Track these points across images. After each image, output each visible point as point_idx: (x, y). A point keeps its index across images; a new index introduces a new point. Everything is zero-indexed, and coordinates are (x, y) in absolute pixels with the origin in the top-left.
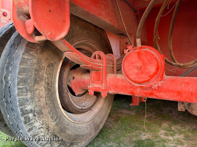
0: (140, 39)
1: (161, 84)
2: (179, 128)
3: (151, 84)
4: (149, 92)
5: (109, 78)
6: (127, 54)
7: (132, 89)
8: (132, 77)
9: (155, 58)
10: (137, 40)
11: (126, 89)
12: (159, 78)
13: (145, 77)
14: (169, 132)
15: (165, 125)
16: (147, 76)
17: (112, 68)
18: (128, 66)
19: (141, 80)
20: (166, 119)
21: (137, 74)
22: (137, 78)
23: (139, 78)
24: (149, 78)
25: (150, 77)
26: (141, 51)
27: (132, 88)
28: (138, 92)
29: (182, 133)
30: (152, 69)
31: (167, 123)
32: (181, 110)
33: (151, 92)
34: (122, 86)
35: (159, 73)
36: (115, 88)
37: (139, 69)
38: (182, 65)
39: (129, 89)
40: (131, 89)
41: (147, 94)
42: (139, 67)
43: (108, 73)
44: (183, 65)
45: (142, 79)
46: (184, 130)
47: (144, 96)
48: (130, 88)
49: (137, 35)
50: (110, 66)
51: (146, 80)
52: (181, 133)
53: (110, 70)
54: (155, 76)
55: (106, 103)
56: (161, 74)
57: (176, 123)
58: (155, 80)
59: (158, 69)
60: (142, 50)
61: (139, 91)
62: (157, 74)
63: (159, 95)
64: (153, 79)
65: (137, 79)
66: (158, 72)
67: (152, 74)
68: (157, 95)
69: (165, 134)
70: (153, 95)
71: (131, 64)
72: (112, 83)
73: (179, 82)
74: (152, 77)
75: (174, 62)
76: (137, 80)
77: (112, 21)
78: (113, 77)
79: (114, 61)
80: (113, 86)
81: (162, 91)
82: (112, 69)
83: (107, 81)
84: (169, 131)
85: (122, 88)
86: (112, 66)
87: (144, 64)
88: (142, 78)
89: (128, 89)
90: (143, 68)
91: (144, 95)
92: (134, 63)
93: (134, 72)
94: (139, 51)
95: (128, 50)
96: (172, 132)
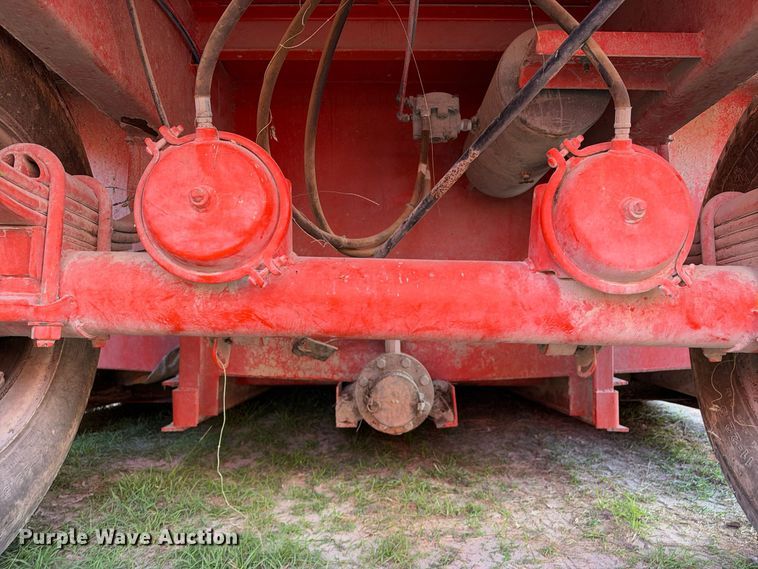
0: (208, 99)
1: (278, 265)
2: (339, 484)
3: (246, 266)
4: (237, 308)
5: (74, 263)
6: (156, 157)
7: (174, 299)
8: (176, 239)
9: (259, 173)
10: (197, 100)
11: (148, 306)
12: (272, 247)
13: (225, 239)
14: (307, 503)
15: (295, 482)
16: (230, 235)
17: (89, 235)
18: (161, 197)
19: (209, 249)
20: (298, 464)
21: (194, 227)
22: (196, 240)
23: (202, 242)
24: (237, 241)
25: (240, 236)
26: (210, 142)
27: (172, 297)
28: (197, 313)
29: (348, 495)
30: (249, 209)
31: (301, 478)
32: (346, 422)
33: (244, 306)
34: (132, 292)
35: (272, 226)
36: (98, 305)
37: (201, 203)
38: (344, 240)
39: (163, 303)
40: (169, 301)
41: (231, 317)
42: (202, 197)
43: (68, 246)
44: (349, 244)
45: (213, 246)
46: (353, 488)
47: (220, 327)
48: (167, 298)
49: (198, 82)
50: (82, 224)
51: (227, 246)
52: (342, 497)
53: (81, 238)
54: (258, 234)
55: (50, 407)
56: (280, 230)
57: (329, 472)
58: (260, 251)
59: (268, 211)
60: (214, 141)
61: (201, 308)
62: (266, 227)
63: (272, 317)
64: (251, 247)
65: (196, 245)
66: (269, 220)
67: (248, 224)
68: (265, 316)
69: (294, 508)
70: (253, 318)
71: (174, 187)
72: (86, 283)
73: (334, 268)
74: (248, 235)
75: (323, 228)
76: (196, 249)
77: (101, 48)
78: (92, 259)
79: (102, 206)
80: (91, 295)
81: (284, 301)
82: (92, 239)
83: (65, 273)
84: (305, 498)
85: (132, 302)
86: (90, 225)
87: (220, 188)
88: (213, 240)
89: (157, 304)
90: (218, 203)
91: (219, 321)
92: (183, 185)
93: (181, 217)
94: (205, 142)
95: (162, 142)
96: (315, 501)
